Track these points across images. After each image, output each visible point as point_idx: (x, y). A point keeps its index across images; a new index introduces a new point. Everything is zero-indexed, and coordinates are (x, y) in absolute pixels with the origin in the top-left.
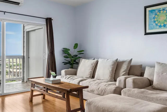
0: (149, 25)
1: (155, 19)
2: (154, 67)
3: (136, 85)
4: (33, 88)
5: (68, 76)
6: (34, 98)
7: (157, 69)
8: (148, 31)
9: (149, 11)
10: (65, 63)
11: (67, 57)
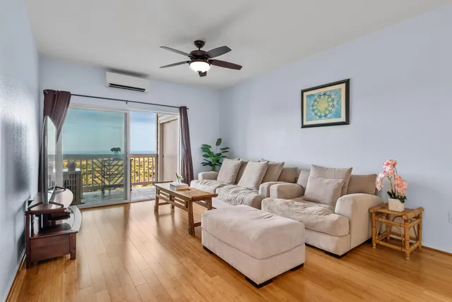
0: (307, 115)
1: (315, 108)
2: (309, 171)
3: (282, 194)
4: (158, 196)
5: (205, 181)
6: (159, 207)
7: (312, 173)
8: (306, 123)
9: (307, 96)
10: (205, 164)
11: (208, 157)
